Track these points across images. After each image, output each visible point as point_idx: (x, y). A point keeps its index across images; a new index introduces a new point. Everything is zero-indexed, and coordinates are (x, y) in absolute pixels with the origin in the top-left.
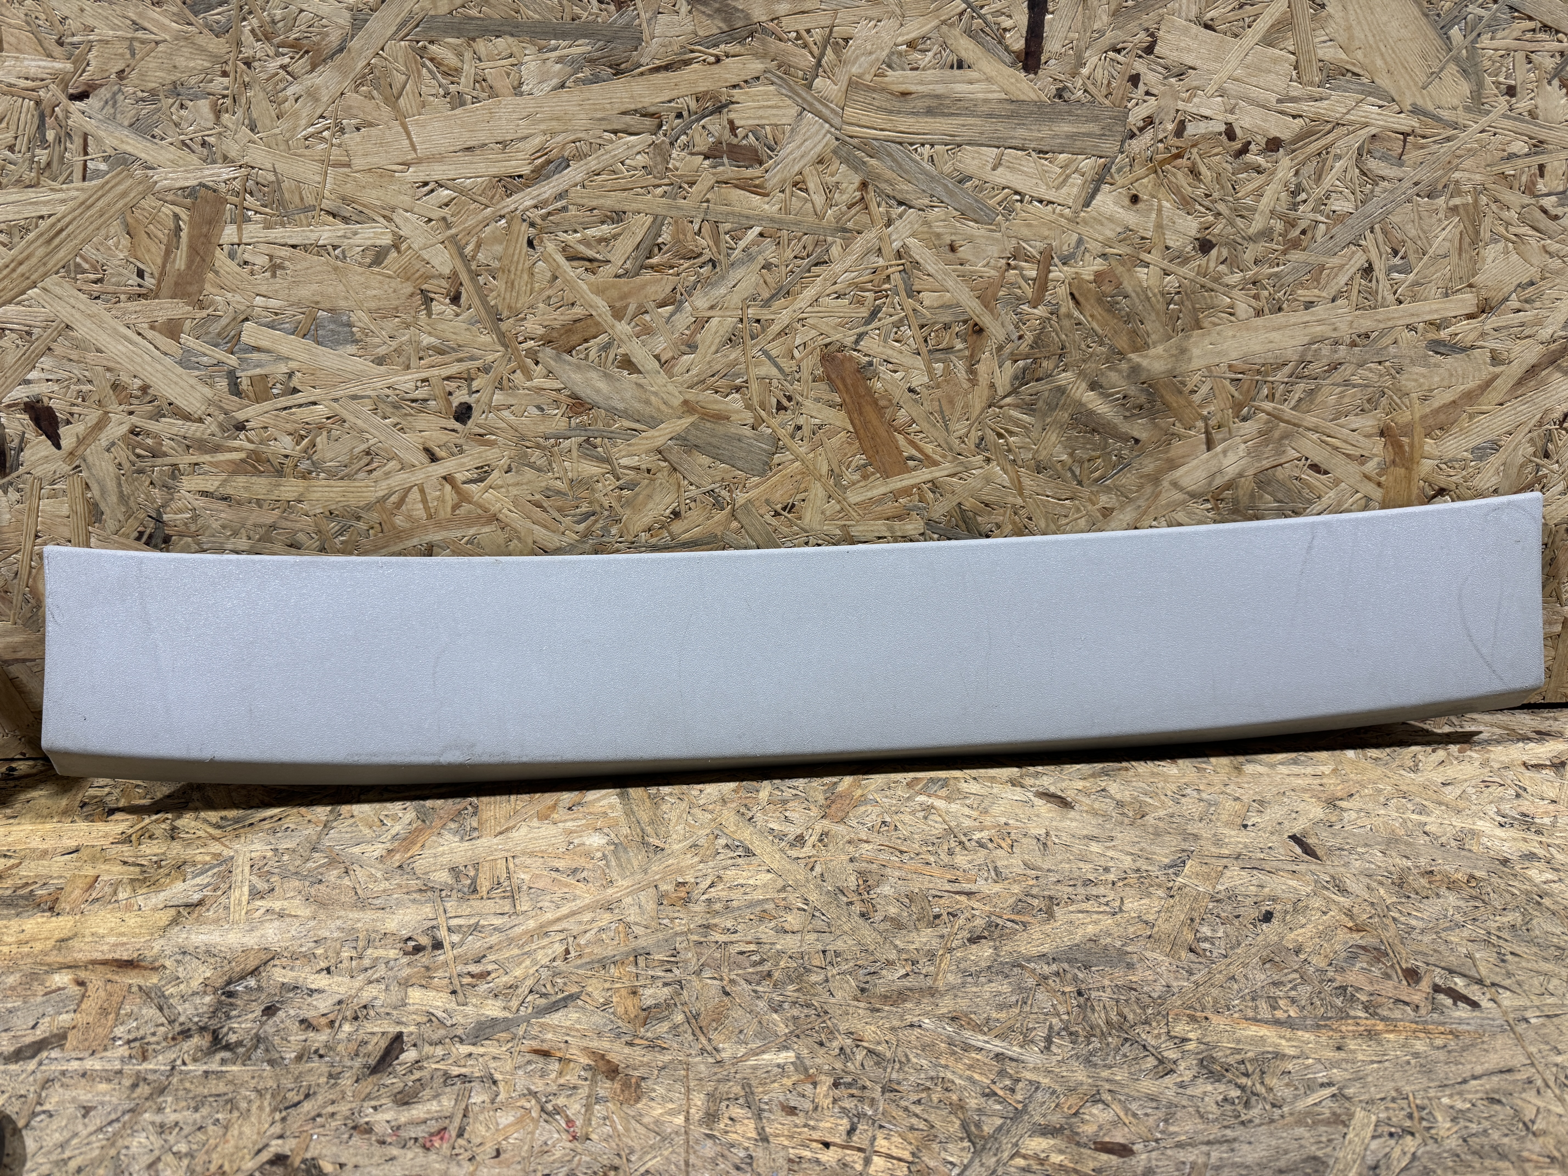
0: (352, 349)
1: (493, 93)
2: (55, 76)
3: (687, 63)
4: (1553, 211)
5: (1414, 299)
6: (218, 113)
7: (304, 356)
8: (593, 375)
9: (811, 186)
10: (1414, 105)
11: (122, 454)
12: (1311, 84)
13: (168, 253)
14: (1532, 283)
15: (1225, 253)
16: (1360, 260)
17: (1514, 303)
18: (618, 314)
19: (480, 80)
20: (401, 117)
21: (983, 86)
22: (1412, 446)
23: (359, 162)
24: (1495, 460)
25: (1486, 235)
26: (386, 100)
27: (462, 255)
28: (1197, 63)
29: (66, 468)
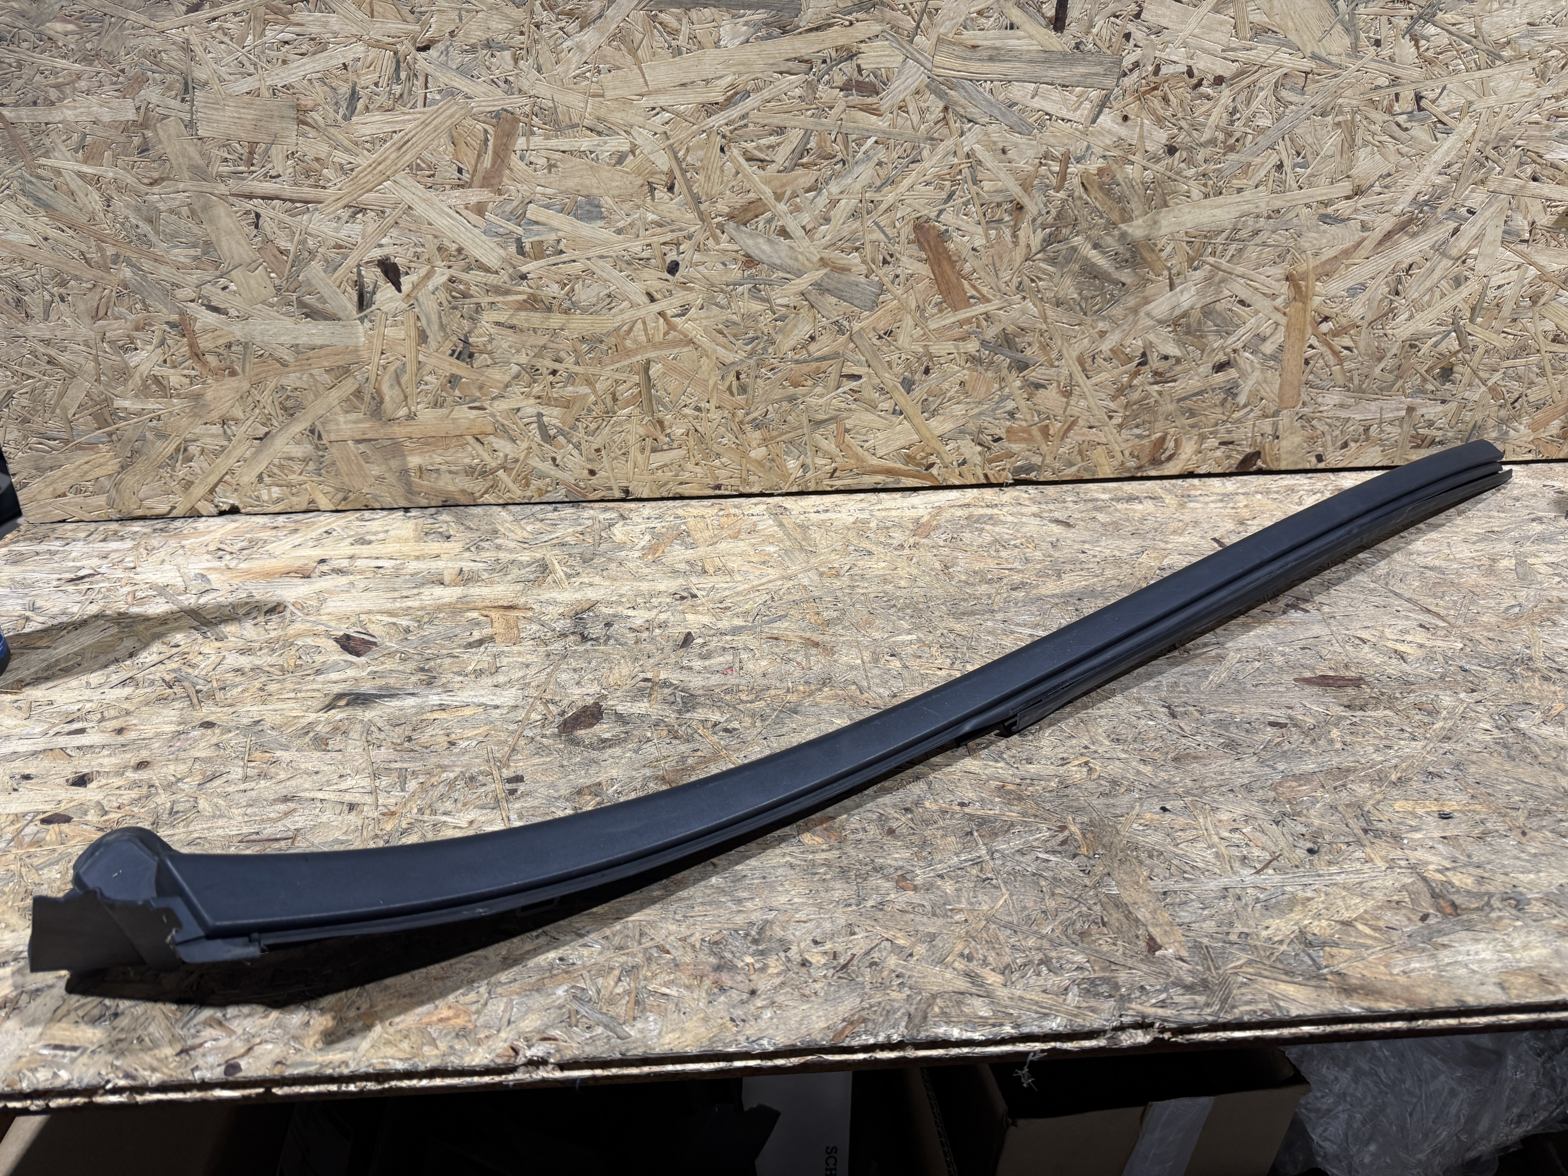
0: (601, 223)
1: (701, 46)
2: (408, 34)
3: (830, 25)
4: (1405, 125)
5: (1310, 185)
6: (516, 60)
7: (568, 228)
8: (761, 240)
9: (911, 109)
10: (1313, 53)
11: (443, 296)
12: (1245, 39)
13: (479, 156)
14: (1389, 175)
15: (1185, 155)
16: (1274, 159)
17: (1377, 188)
18: (779, 197)
19: (692, 38)
20: (638, 62)
21: (1026, 41)
22: (1307, 287)
23: (609, 94)
24: (1363, 297)
25: (1359, 142)
26: (629, 52)
27: (676, 158)
28: (1169, 25)
29: (405, 306)
